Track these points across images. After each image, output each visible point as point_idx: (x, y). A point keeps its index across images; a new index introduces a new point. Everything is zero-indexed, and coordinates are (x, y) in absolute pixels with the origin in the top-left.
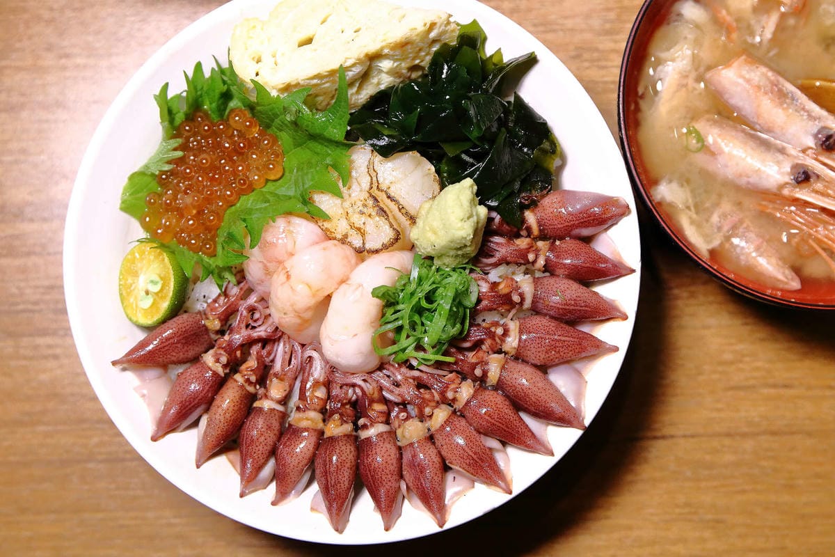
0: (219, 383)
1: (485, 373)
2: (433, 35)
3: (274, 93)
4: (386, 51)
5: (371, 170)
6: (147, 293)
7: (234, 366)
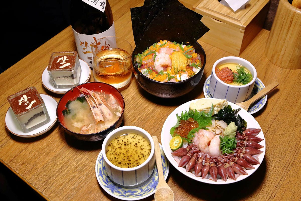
0: (190, 159)
1: (240, 156)
2: (224, 103)
3: (198, 111)
4: (217, 105)
5: (215, 123)
6: (176, 144)
7: (192, 156)
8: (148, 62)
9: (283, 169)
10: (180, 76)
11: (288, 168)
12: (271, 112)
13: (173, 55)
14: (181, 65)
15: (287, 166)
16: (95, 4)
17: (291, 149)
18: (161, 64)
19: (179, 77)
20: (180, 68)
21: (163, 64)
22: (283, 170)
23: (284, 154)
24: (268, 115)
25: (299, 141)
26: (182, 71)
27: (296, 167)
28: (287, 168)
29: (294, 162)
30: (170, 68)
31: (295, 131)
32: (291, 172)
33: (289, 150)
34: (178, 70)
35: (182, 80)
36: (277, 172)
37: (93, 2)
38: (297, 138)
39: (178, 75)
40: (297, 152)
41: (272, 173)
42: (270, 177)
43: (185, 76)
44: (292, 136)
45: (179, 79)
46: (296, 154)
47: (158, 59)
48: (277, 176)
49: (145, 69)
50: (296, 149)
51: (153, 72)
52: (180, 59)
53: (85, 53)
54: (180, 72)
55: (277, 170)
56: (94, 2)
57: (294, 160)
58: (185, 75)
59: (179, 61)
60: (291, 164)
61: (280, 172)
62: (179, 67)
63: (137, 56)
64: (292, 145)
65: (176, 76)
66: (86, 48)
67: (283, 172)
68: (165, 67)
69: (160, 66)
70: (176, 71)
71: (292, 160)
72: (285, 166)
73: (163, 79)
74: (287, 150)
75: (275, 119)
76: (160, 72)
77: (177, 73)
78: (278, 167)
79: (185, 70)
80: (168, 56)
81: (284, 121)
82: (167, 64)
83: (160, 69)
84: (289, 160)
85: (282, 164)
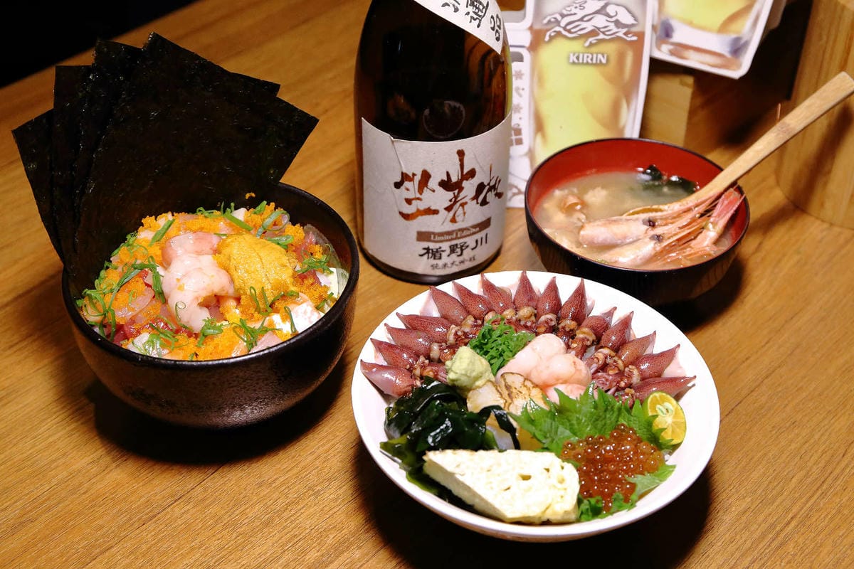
8: (137, 310)
9: (763, 536)
10: (288, 316)
11: (782, 535)
12: (759, 353)
13: (226, 251)
14: (273, 276)
15: (778, 529)
16: (478, 21)
17: (807, 476)
18: (197, 298)
19: (284, 320)
20: (275, 287)
21: (204, 294)
22: (763, 538)
23: (778, 488)
24: (744, 362)
25: (841, 455)
26: (286, 296)
27: (813, 535)
28: (778, 534)
29: (808, 517)
30: (232, 303)
31: (833, 420)
32: (790, 548)
33: (796, 477)
34: (270, 299)
35: (300, 330)
36: (739, 543)
37: (472, 17)
38: (837, 445)
39: (276, 318)
40: (824, 487)
41: (720, 543)
42: (708, 556)
43: (305, 312)
44: (820, 434)
45: (286, 329)
46: (820, 492)
47: (175, 281)
48: (737, 554)
49: (145, 336)
50: (823, 479)
51: (178, 337)
52: (261, 255)
53: (406, 217)
54: (280, 301)
55: (738, 537)
56: (475, 16)
57: (810, 511)
58: (304, 305)
59: (259, 266)
60: (793, 524)
61: (749, 543)
62: (270, 287)
63: (86, 301)
64: (810, 464)
65: (272, 323)
66: (418, 195)
67: (761, 545)
68: (214, 303)
69: (195, 305)
70: (262, 306)
71: (803, 511)
72: (772, 526)
73: (231, 348)
74: (791, 476)
75: (767, 377)
76: (206, 327)
77: (270, 310)
78: (746, 528)
79: (293, 289)
80: (208, 260)
81: (801, 385)
82: (216, 289)
83: (199, 318)
84: (789, 510)
85: (761, 518)
